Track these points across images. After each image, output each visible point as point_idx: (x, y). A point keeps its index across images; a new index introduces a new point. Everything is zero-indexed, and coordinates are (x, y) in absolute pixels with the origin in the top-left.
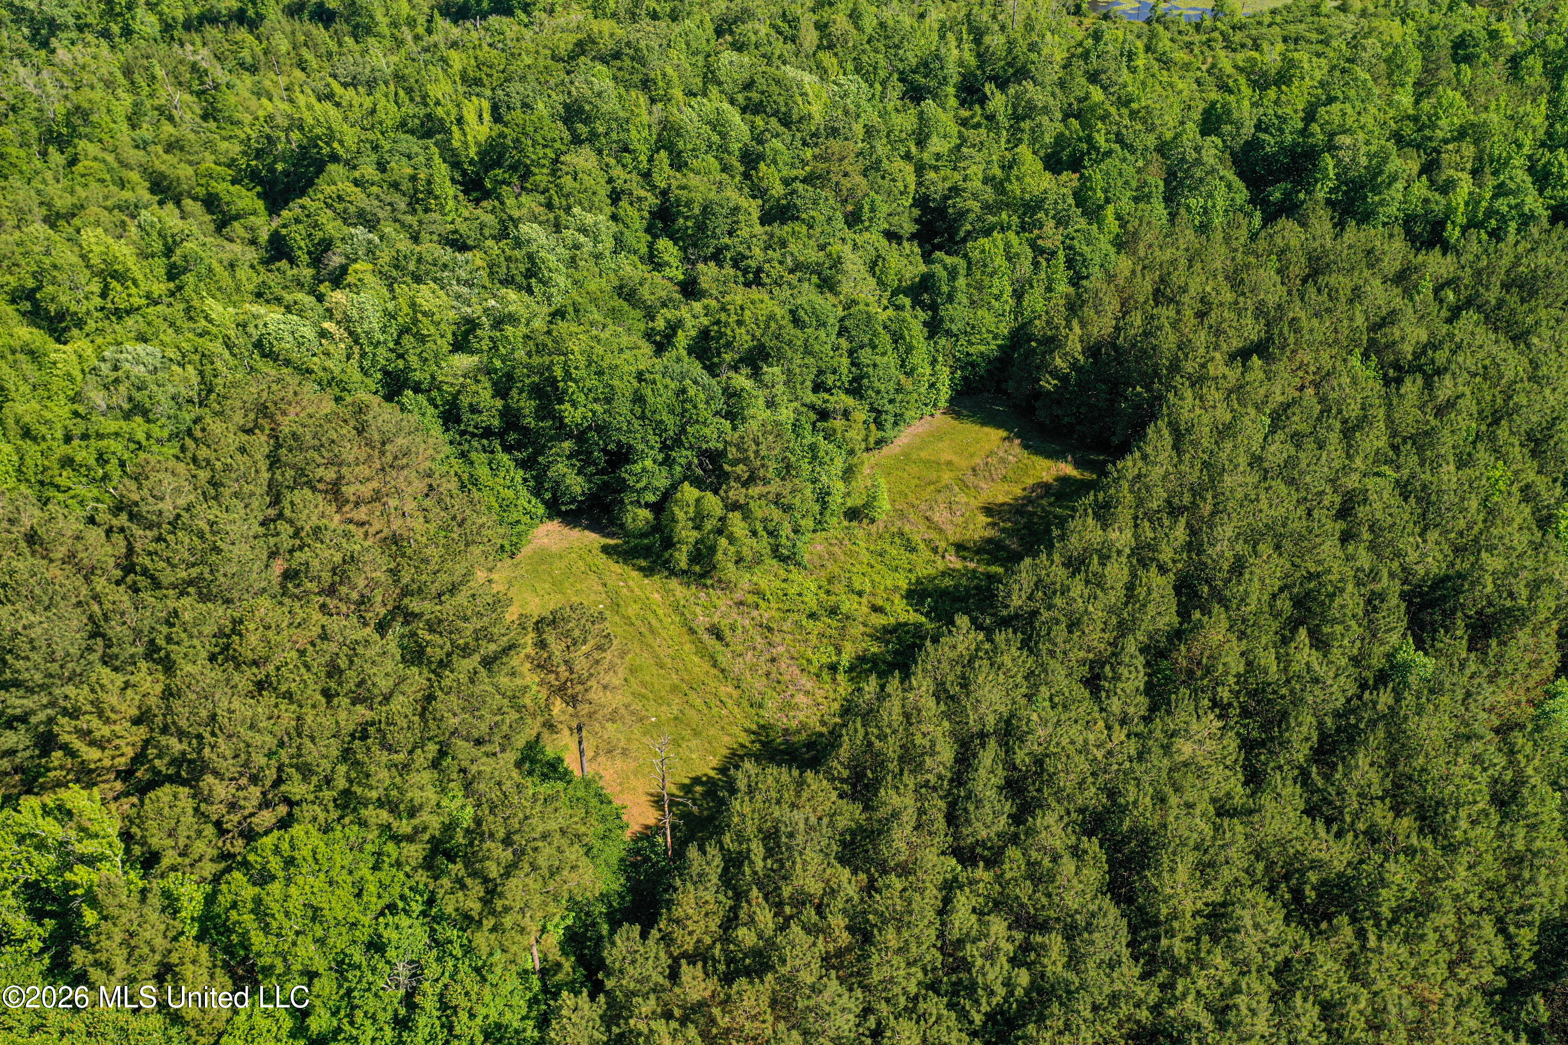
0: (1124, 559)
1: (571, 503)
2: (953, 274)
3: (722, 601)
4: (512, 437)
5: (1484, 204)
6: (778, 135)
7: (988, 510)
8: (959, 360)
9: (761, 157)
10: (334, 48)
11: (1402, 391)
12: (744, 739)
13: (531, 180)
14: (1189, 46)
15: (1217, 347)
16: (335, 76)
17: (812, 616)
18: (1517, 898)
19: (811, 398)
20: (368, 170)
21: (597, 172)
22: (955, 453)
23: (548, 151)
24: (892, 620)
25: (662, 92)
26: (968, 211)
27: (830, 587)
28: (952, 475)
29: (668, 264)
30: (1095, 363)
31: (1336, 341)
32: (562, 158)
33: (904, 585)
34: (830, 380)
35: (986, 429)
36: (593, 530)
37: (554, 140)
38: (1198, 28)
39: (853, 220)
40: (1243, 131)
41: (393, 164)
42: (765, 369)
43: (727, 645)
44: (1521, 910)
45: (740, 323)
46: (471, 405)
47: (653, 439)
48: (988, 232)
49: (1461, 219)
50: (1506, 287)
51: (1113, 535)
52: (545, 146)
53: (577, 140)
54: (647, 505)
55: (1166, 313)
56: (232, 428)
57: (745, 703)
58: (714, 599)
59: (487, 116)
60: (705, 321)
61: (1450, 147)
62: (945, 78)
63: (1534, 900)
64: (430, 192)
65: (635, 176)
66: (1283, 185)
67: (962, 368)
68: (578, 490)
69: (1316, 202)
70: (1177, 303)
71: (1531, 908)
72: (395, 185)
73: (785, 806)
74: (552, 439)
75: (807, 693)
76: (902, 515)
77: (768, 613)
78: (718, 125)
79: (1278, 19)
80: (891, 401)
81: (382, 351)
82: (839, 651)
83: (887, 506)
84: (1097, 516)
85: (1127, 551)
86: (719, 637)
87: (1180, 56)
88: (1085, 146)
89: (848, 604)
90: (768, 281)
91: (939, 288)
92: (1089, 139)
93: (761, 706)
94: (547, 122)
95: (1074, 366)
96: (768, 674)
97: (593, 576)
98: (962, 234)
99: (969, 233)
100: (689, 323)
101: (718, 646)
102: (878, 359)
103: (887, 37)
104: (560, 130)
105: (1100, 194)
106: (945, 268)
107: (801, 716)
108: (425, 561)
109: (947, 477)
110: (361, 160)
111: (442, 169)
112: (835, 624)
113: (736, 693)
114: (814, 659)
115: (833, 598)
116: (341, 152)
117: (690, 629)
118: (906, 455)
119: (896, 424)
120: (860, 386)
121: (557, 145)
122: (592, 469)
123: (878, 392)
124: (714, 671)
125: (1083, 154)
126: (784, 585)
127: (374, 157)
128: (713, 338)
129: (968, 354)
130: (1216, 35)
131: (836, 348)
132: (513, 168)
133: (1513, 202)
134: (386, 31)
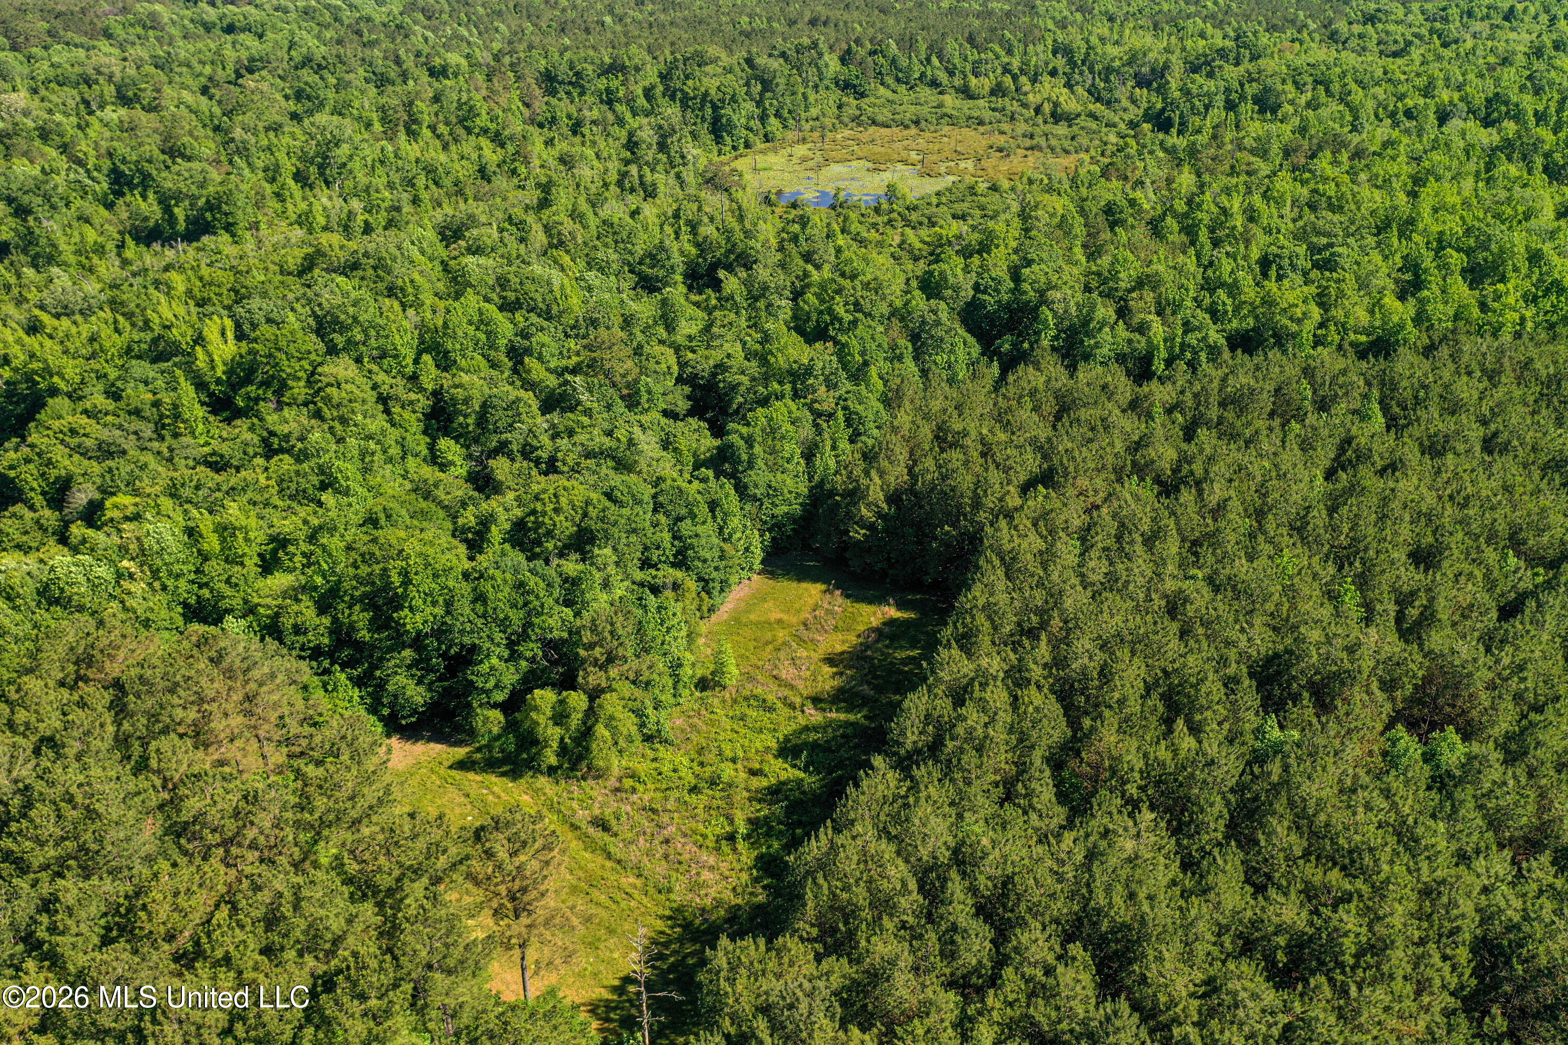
0: (999, 683)
1: (411, 716)
2: (749, 441)
3: (595, 790)
4: (345, 653)
5: (1178, 340)
6: (542, 329)
7: (830, 660)
8: (765, 523)
9: (528, 351)
10: (13, 280)
11: (1182, 501)
12: (660, 925)
13: (288, 394)
14: (874, 225)
15: (1009, 482)
16: (42, 307)
17: (694, 790)
18: (1446, 924)
19: (639, 576)
20: (99, 400)
21: (360, 380)
22: (782, 611)
23: (303, 363)
24: (773, 781)
25: (411, 298)
26: (739, 384)
27: (702, 758)
28: (786, 632)
29: (452, 463)
30: (898, 508)
31: (1104, 466)
32: (320, 369)
33: (774, 744)
34: (655, 556)
35: (804, 585)
36: (438, 741)
37: (309, 352)
38: (877, 210)
39: (632, 402)
40: (963, 294)
41: (129, 391)
42: (596, 551)
43: (616, 835)
44: (1451, 934)
45: (557, 510)
46: (295, 626)
47: (498, 636)
48: (764, 402)
49: (1164, 354)
50: (1223, 404)
51: (984, 662)
52: (300, 359)
53: (332, 350)
54: (495, 706)
55: (955, 456)
56: (51, 683)
57: (651, 891)
58: (588, 790)
59: (230, 335)
60: (518, 512)
61: (1134, 295)
62: (672, 267)
63: (1459, 922)
64: (177, 416)
65: (400, 381)
66: (1008, 337)
67: (769, 530)
68: (420, 700)
69: (1044, 349)
70: (962, 447)
71: (1459, 929)
72: (137, 413)
73: (771, 976)
74: (390, 650)
75: (711, 868)
76: (751, 678)
77: (646, 795)
78: (482, 322)
79: (944, 200)
80: (717, 569)
81: (183, 584)
82: (731, 821)
83: (736, 672)
84: (961, 648)
85: (1001, 675)
86: (605, 828)
87: (873, 235)
88: (828, 318)
89: (728, 772)
90: (566, 469)
91: (739, 457)
92: (830, 311)
93: (670, 890)
94: (300, 334)
95: (880, 515)
96: (666, 857)
97: (451, 788)
98: (735, 406)
99: (740, 405)
100: (502, 516)
101: (606, 837)
102: (700, 529)
103: (615, 233)
104: (313, 343)
105: (858, 358)
106: (742, 438)
107: (713, 893)
108: (337, 786)
109: (781, 635)
110: (87, 391)
111: (187, 391)
112: (718, 794)
113: (639, 882)
114: (708, 832)
115: (708, 769)
116: (62, 385)
117: (572, 825)
118: (737, 620)
119: (722, 590)
120: (685, 557)
121: (313, 356)
122: (432, 677)
123: (705, 561)
124: (609, 864)
125: (827, 325)
126: (655, 765)
127: (100, 387)
128: (530, 529)
129: (773, 516)
130: (895, 215)
131: (655, 525)
132: (266, 384)
133: (1199, 336)
134: (72, 259)
